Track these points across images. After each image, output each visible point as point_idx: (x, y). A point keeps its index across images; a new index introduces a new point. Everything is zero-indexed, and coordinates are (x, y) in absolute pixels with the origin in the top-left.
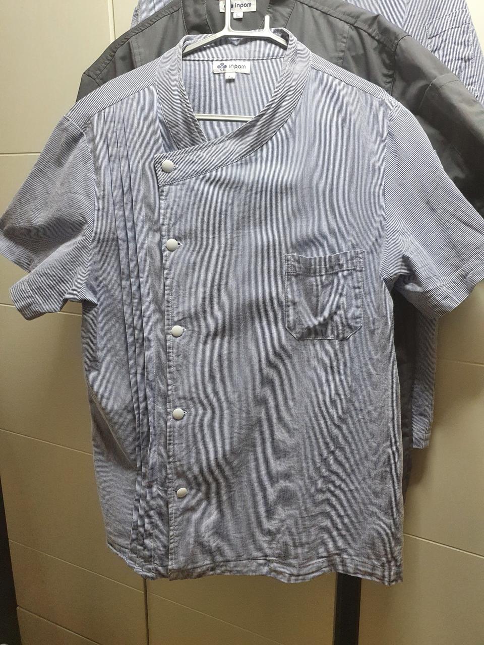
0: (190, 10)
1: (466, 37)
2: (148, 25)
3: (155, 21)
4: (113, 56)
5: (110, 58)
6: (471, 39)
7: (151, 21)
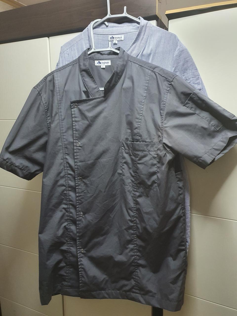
0: (82, 64)
1: (198, 81)
2: (63, 69)
3: (66, 67)
4: (46, 80)
5: (44, 80)
6: (200, 81)
7: (64, 67)
